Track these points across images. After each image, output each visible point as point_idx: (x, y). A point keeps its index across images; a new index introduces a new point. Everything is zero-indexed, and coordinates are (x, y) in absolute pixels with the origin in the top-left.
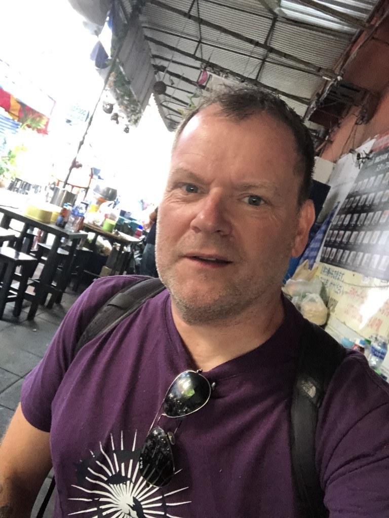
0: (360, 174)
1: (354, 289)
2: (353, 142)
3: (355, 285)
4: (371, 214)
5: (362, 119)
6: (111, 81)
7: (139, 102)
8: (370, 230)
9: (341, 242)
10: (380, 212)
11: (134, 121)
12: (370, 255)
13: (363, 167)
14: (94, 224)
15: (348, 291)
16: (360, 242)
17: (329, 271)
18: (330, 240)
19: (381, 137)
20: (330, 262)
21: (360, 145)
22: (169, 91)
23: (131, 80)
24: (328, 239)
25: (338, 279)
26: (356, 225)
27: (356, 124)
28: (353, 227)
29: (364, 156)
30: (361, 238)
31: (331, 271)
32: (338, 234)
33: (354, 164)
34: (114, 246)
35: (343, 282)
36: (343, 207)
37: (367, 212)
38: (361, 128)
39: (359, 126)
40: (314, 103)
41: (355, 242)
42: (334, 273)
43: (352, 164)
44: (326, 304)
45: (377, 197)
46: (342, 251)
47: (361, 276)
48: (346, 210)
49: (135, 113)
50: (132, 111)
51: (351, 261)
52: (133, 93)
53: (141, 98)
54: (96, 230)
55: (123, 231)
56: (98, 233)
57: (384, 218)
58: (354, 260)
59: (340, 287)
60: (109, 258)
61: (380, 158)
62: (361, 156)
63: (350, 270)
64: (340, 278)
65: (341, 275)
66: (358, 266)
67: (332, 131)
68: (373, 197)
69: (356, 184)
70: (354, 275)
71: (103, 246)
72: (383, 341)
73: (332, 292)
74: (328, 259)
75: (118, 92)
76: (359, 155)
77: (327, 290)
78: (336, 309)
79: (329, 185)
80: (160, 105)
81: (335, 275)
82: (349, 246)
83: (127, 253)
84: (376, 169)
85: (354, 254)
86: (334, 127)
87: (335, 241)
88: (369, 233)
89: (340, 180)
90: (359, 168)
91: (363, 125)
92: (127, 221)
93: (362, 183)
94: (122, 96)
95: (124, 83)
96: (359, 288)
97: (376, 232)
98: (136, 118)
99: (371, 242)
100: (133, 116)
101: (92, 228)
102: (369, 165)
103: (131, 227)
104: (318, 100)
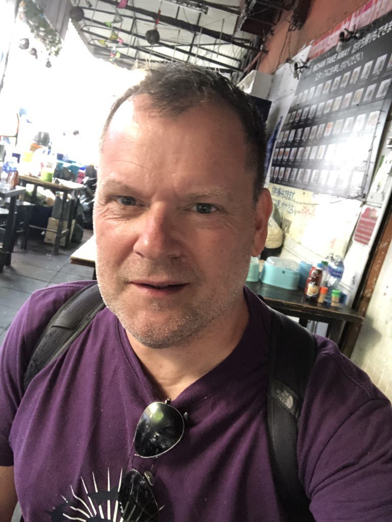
0: (299, 84)
1: (305, 208)
2: (289, 50)
3: (306, 204)
4: (315, 127)
5: (295, 25)
6: (21, 12)
7: (56, 31)
8: (315, 145)
9: (288, 160)
10: (324, 125)
11: (54, 53)
12: (317, 171)
13: (301, 78)
14: (30, 175)
15: (301, 211)
16: (306, 158)
17: (279, 191)
18: (277, 159)
19: (316, 43)
20: (279, 182)
21: (296, 53)
22: (88, 13)
23: (43, 8)
24: (275, 158)
25: (289, 199)
26: (301, 141)
27: (290, 30)
28: (298, 144)
29: (302, 65)
30: (307, 153)
31: (281, 191)
32: (284, 151)
33: (293, 75)
34: (57, 195)
35: (294, 201)
36: (287, 122)
37: (311, 125)
38: (295, 34)
39: (292, 32)
40: (244, 11)
41: (302, 159)
42: (284, 193)
43: (290, 74)
44: (281, 225)
45: (319, 109)
46: (289, 169)
47: (311, 193)
48: (289, 126)
49: (54, 44)
50: (50, 42)
51: (300, 179)
52: (49, 22)
53: (59, 26)
54: (34, 181)
55: (64, 178)
56: (37, 184)
57: (328, 131)
58: (302, 178)
59: (292, 206)
60: (53, 209)
61: (318, 66)
62: (299, 66)
63: (299, 188)
64: (291, 197)
65: (292, 194)
66: (307, 184)
67: (266, 39)
68: (315, 109)
69: (296, 97)
70: (304, 193)
71: (45, 197)
72: (339, 260)
73: (285, 212)
74: (278, 179)
75: (31, 23)
76: (296, 65)
77: (280, 211)
78: (290, 229)
79: (270, 100)
80: (81, 31)
81: (286, 195)
82: (296, 164)
83: (72, 201)
84: (315, 79)
85: (302, 172)
86: (267, 35)
87: (282, 160)
88: (315, 148)
89: (280, 93)
90: (298, 79)
91: (297, 31)
92: (66, 165)
93: (303, 94)
94: (37, 28)
95: (36, 12)
96: (311, 206)
97: (321, 146)
98: (56, 49)
99: (318, 158)
100: (53, 48)
101: (29, 180)
102: (308, 74)
103: (72, 171)
104: (248, 7)
